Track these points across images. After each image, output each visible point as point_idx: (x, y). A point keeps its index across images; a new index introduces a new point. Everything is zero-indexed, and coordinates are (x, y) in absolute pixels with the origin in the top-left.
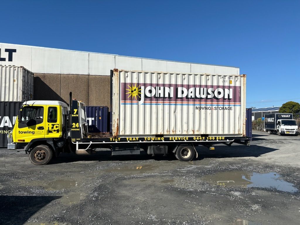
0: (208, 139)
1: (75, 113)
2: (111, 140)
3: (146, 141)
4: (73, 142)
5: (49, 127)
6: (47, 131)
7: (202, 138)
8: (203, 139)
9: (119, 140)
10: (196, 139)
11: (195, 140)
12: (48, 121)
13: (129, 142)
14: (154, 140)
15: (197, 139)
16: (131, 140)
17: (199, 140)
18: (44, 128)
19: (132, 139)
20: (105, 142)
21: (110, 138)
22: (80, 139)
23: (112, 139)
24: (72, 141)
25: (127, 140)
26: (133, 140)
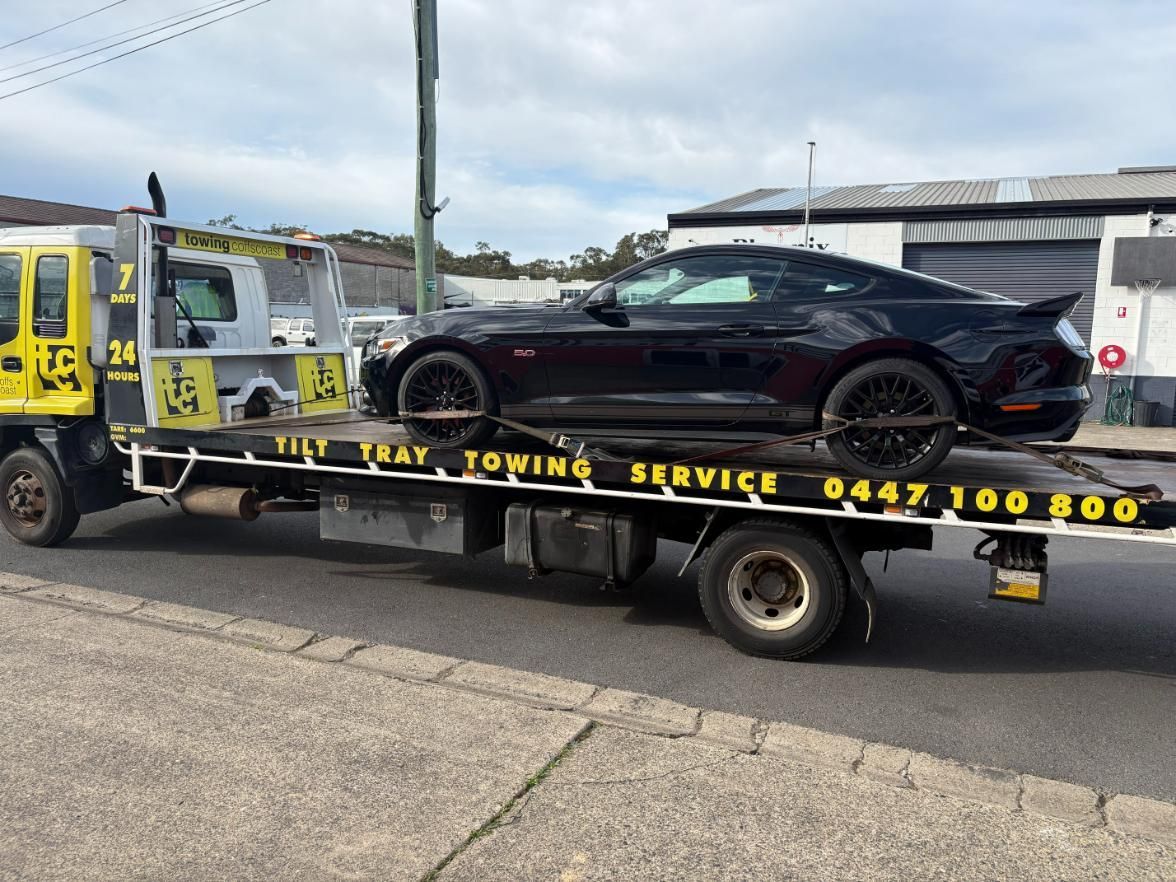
0: (958, 503)
1: (123, 286)
2: (281, 450)
3: (470, 472)
4: (117, 445)
5: (38, 360)
6: (34, 378)
7: (904, 494)
8: (913, 501)
9: (322, 453)
10: (846, 496)
11: (836, 504)
12: (37, 331)
13: (374, 470)
14: (522, 470)
15: (854, 492)
16: (388, 460)
17: (876, 505)
18: (23, 362)
19: (393, 455)
20: (258, 456)
21: (277, 440)
22: (143, 431)
23: (288, 446)
24: (113, 437)
25: (366, 457)
26: (398, 460)
